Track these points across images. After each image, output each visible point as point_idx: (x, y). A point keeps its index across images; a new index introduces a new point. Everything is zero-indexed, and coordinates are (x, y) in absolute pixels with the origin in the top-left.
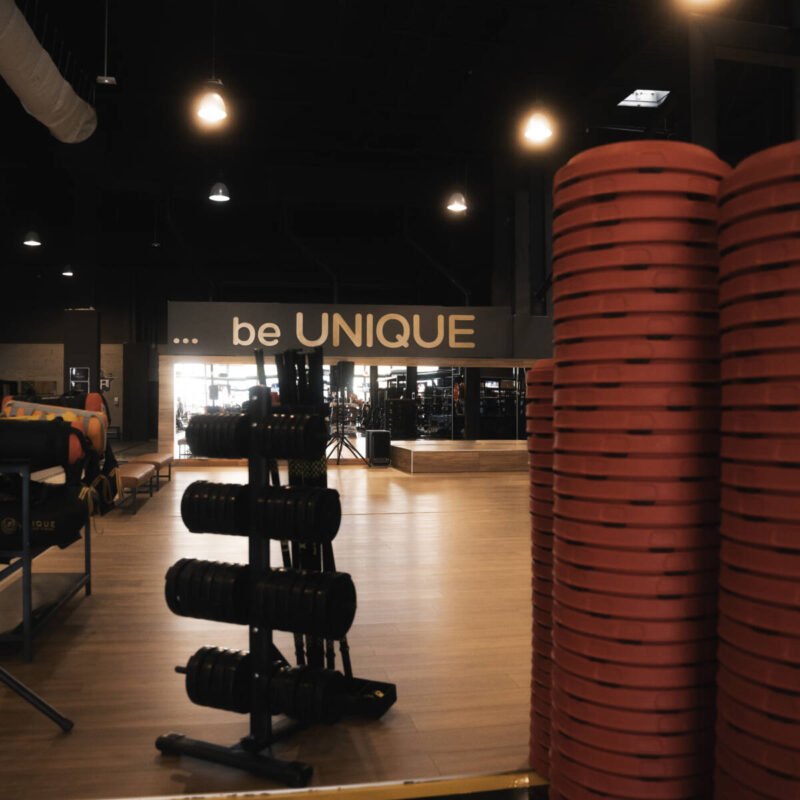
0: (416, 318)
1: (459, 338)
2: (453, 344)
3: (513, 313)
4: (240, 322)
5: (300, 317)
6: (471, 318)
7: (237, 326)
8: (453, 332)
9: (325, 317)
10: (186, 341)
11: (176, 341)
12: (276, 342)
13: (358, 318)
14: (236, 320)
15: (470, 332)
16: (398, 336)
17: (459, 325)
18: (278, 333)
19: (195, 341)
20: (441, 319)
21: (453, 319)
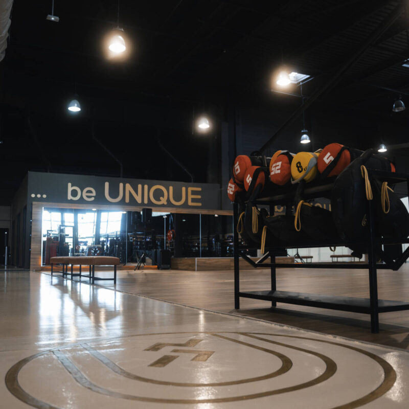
0: (171, 188)
1: (193, 200)
2: (190, 203)
3: (221, 187)
4: (72, 186)
5: (107, 184)
6: (199, 189)
7: (70, 188)
8: (190, 197)
9: (121, 185)
10: (39, 196)
11: (33, 196)
12: (93, 199)
13: (140, 186)
14: (70, 184)
15: (199, 197)
16: (161, 198)
17: (194, 193)
18: (94, 194)
19: (45, 196)
20: (184, 189)
21: (190, 189)
